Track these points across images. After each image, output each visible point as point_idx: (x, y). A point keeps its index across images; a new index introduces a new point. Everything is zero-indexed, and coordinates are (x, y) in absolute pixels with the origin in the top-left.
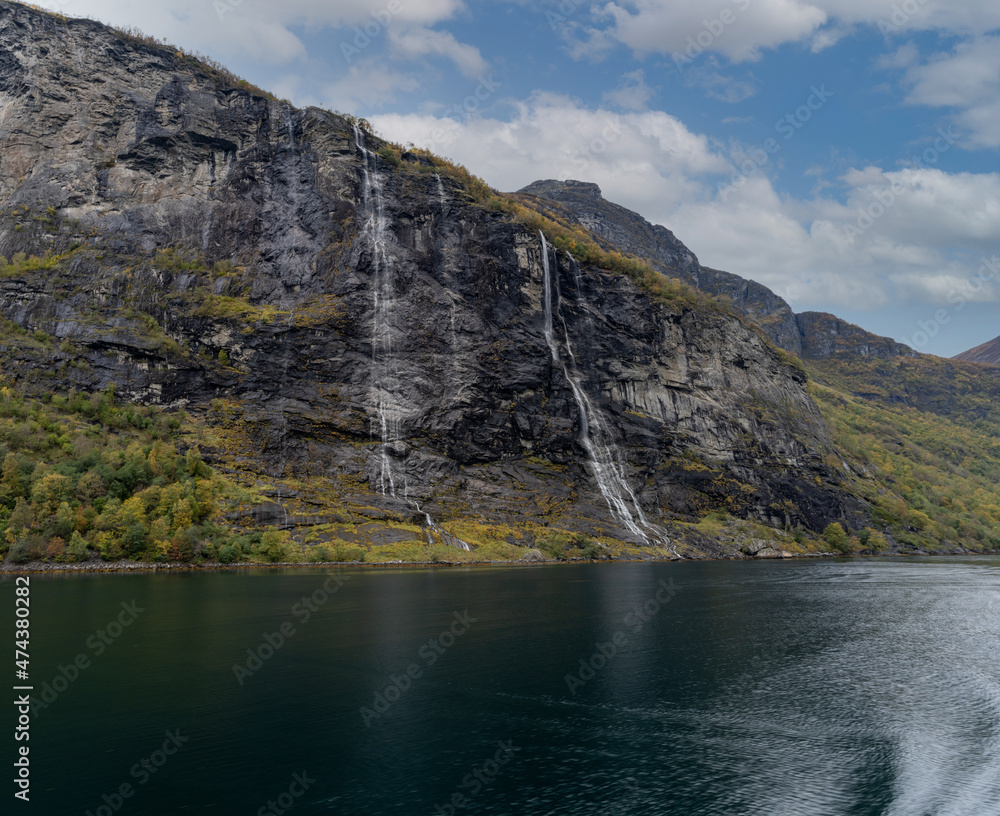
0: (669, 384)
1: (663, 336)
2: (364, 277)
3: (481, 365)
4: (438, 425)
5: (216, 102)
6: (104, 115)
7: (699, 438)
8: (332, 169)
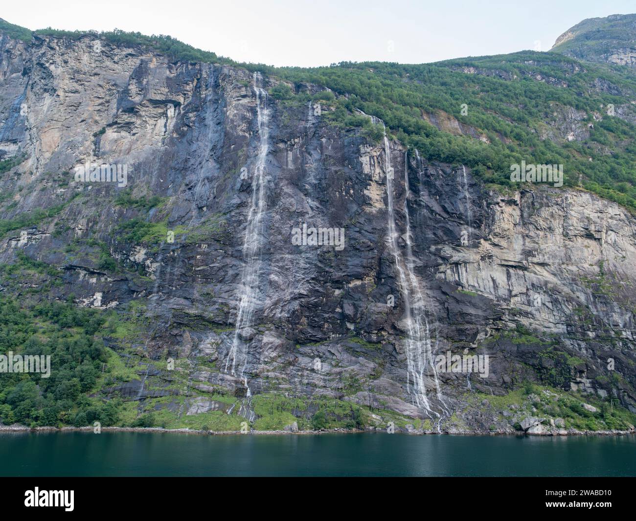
0: (503, 263)
1: (493, 220)
2: (243, 196)
3: (320, 261)
4: (281, 312)
5: (168, 72)
6: (99, 98)
7: (534, 312)
8: (235, 112)
